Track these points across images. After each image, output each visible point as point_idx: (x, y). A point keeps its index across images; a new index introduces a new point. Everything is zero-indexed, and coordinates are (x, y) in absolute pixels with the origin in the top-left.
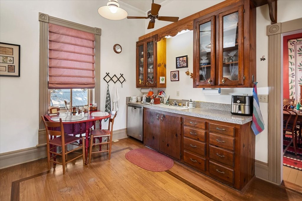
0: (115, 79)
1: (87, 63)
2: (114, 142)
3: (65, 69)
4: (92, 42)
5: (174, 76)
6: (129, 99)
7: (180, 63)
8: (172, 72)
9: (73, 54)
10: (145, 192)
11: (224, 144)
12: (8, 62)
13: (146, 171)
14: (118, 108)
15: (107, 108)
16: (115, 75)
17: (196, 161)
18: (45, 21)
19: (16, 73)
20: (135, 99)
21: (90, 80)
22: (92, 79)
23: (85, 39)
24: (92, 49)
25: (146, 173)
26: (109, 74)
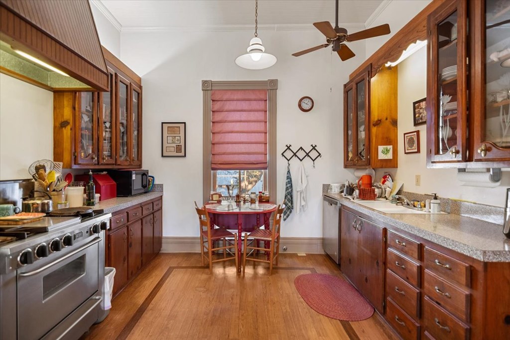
0: (301, 154)
1: (257, 134)
2: (297, 255)
3: (230, 145)
4: (263, 102)
5: (411, 142)
6: (326, 188)
7: (421, 113)
8: (406, 135)
9: (238, 123)
10: (280, 332)
11: (449, 300)
12: (176, 142)
13: (308, 309)
14: (304, 201)
15: (286, 200)
16: (301, 148)
17: (404, 324)
18: (208, 89)
19: (183, 154)
20: (337, 187)
21: (260, 158)
22: (264, 155)
23: (255, 100)
24: (263, 112)
25: (306, 310)
26: (290, 148)
